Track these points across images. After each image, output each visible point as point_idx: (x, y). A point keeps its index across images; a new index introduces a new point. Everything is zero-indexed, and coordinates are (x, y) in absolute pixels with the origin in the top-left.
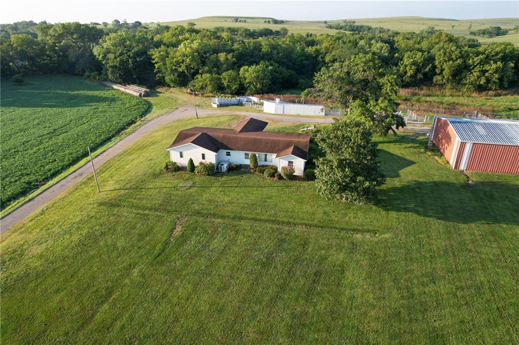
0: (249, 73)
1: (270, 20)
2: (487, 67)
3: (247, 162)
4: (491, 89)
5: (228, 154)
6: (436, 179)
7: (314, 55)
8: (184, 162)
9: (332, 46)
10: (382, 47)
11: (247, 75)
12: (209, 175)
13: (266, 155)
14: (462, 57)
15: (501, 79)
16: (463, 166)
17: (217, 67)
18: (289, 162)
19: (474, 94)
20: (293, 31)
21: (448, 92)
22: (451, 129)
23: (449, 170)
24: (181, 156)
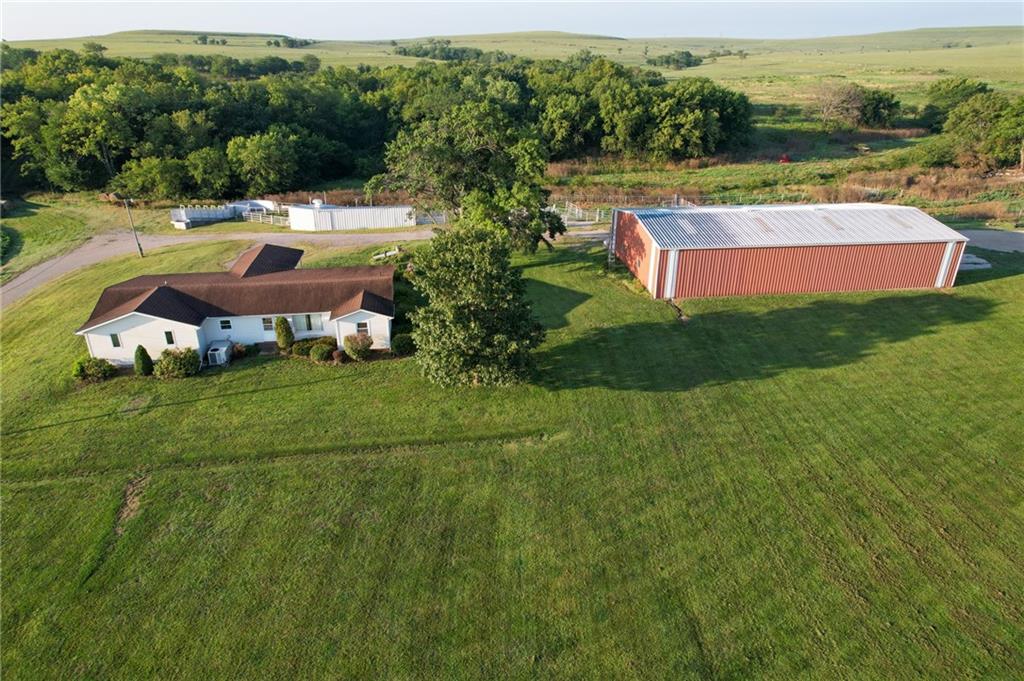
0: (247, 150)
1: (280, 40)
2: (681, 119)
3: (271, 336)
4: (691, 157)
5: (226, 325)
6: (630, 320)
7: (379, 109)
8: (126, 355)
9: (411, 90)
10: (506, 89)
11: (243, 155)
12: (188, 375)
13: (308, 317)
14: (640, 102)
15: (703, 138)
16: (669, 293)
17: (174, 144)
18: (359, 325)
19: (669, 166)
20: (329, 60)
21: (628, 165)
22: (642, 229)
23: (647, 301)
24: (116, 343)
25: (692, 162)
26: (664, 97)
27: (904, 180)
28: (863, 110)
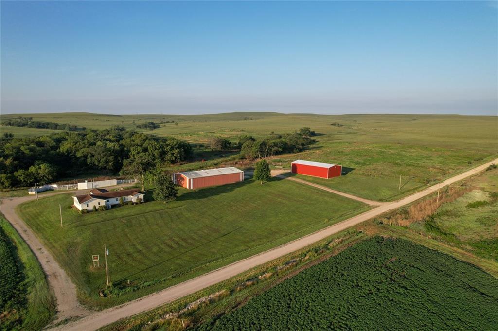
3: (118, 202)
5: (108, 201)
8: (91, 208)
13: (125, 197)
16: (192, 188)
18: (137, 197)
22: (183, 175)
24: (88, 206)
25: (178, 164)
26: (167, 145)
27: (234, 163)
28: (222, 145)
